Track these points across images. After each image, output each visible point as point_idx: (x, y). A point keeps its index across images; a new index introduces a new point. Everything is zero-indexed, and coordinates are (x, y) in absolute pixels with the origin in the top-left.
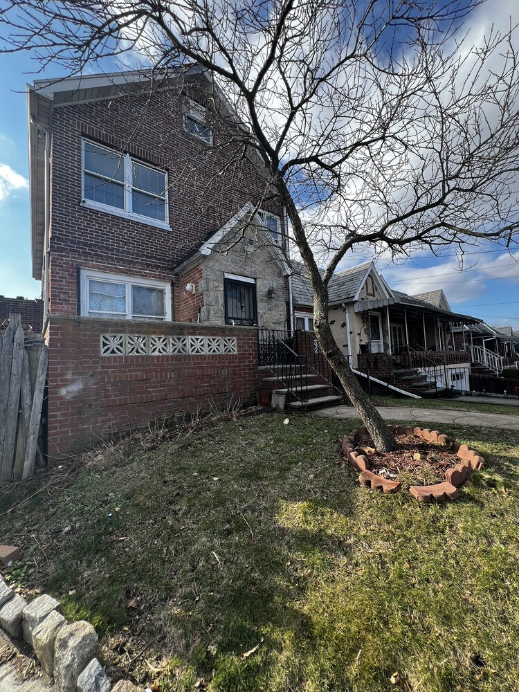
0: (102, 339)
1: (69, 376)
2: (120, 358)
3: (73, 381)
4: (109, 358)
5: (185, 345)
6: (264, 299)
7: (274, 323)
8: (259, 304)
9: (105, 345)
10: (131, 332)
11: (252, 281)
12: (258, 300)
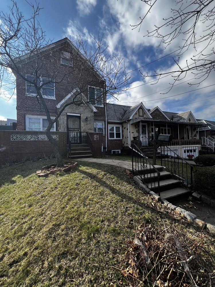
0: (11, 136)
1: (2, 146)
2: (17, 141)
3: (3, 147)
4: (13, 141)
5: (38, 137)
6: (84, 121)
7: (88, 129)
8: (82, 123)
9: (12, 138)
10: (20, 134)
11: (79, 115)
12: (81, 121)
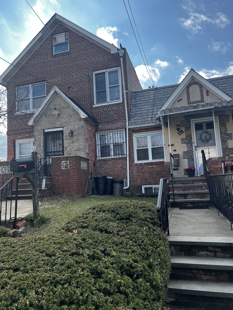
6: (68, 138)
7: (75, 151)
8: (64, 141)
11: (61, 129)
12: (64, 139)
